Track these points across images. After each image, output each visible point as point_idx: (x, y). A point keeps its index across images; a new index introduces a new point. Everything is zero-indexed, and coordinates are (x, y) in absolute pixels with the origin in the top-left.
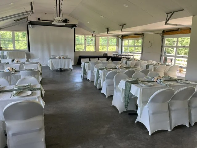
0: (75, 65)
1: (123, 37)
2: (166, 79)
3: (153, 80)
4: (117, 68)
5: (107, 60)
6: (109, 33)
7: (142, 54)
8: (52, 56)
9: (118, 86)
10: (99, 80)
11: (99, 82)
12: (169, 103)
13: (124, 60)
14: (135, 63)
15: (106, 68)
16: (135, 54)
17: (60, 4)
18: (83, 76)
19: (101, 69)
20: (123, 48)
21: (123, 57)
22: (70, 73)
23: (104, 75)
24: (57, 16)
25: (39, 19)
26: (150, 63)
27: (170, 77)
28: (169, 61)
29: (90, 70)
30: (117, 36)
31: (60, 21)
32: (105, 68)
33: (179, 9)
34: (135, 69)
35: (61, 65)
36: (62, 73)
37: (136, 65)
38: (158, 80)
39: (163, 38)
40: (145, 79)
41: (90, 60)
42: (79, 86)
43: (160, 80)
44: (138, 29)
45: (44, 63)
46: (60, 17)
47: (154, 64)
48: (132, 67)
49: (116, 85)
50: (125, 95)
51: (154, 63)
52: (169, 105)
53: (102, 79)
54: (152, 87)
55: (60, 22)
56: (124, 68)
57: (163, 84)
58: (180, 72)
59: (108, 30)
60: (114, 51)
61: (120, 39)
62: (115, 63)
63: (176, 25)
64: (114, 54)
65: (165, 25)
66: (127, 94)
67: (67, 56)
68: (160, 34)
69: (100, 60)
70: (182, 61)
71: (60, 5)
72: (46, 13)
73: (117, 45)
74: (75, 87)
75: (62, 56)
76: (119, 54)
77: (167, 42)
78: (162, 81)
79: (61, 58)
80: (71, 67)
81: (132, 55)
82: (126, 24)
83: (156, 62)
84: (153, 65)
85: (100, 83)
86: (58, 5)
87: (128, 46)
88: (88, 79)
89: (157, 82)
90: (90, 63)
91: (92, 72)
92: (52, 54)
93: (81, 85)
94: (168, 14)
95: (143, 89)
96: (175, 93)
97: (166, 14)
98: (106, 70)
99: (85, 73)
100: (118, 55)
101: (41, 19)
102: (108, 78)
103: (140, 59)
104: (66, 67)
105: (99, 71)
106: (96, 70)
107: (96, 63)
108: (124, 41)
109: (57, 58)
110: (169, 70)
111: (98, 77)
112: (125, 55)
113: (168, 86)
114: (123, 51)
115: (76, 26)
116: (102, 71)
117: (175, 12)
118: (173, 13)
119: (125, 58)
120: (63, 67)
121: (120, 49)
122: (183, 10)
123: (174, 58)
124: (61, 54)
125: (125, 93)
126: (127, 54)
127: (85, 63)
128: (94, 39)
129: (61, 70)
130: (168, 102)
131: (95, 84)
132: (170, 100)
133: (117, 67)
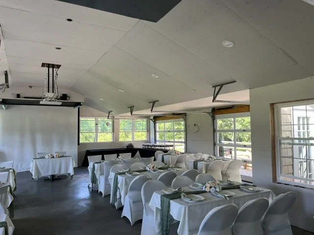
0: (78, 167)
1: (156, 118)
2: (224, 186)
3: (204, 190)
4: (147, 171)
5: (132, 156)
6: (133, 113)
7: (186, 143)
8: (38, 153)
9: (150, 205)
10: (118, 193)
11: (118, 197)
12: (232, 229)
13: (159, 155)
14: (176, 158)
15: (130, 170)
16: (176, 144)
17: (55, 73)
18: (91, 186)
19: (121, 174)
20: (158, 134)
21: (158, 150)
22: (68, 183)
23: (127, 184)
24: (49, 92)
25: (18, 96)
26: (199, 158)
27: (229, 181)
28: (228, 152)
29: (103, 174)
30: (147, 117)
31: (53, 99)
32: (127, 172)
33: (230, 80)
34: (176, 169)
35: (54, 170)
36: (55, 183)
37: (178, 161)
38: (212, 188)
39: (214, 119)
40: (192, 188)
41: (103, 159)
42: (83, 207)
43: (214, 189)
44: (177, 107)
45: (22, 168)
46: (53, 92)
47: (206, 159)
48: (172, 167)
49: (146, 202)
50: (162, 219)
51: (206, 156)
52: (233, 232)
53: (123, 190)
54: (203, 203)
55: (53, 101)
56: (159, 169)
57: (220, 195)
58: (245, 169)
59: (131, 109)
60: (144, 139)
61: (151, 121)
62: (144, 162)
63: (229, 102)
64: (143, 145)
65: (213, 102)
66: (165, 218)
67: (65, 153)
68: (209, 113)
69: (119, 157)
70: (245, 151)
71: (54, 76)
72: (31, 87)
73: (148, 131)
74: (76, 207)
75: (56, 152)
76: (151, 144)
77: (221, 122)
78: (218, 190)
79: (54, 157)
80: (71, 172)
81: (172, 146)
82: (158, 101)
83: (208, 155)
84: (203, 160)
85: (120, 197)
86: (51, 75)
87: (165, 131)
88: (100, 192)
89: (210, 192)
90: (104, 163)
91: (106, 180)
92: (39, 150)
93: (87, 204)
94: (215, 87)
95: (189, 208)
96: (239, 212)
97: (213, 87)
98: (128, 175)
99: (94, 180)
100: (151, 146)
101: (22, 95)
102: (132, 189)
103: (184, 152)
104: (63, 172)
105: (117, 178)
106: (112, 175)
107: (113, 163)
108: (157, 125)
109: (47, 157)
110: (228, 168)
111: (116, 188)
112: (161, 146)
113: (228, 199)
114: (158, 139)
115: (81, 105)
116: (122, 178)
117: (225, 84)
118: (221, 86)
119: (161, 150)
120: (56, 173)
121: (152, 136)
122: (235, 82)
123: (233, 148)
124: (56, 149)
125: (162, 215)
126: (163, 144)
127: (95, 164)
128: (111, 123)
129: (54, 178)
130: (231, 227)
131: (111, 201)
132: (234, 223)
133: (147, 168)
